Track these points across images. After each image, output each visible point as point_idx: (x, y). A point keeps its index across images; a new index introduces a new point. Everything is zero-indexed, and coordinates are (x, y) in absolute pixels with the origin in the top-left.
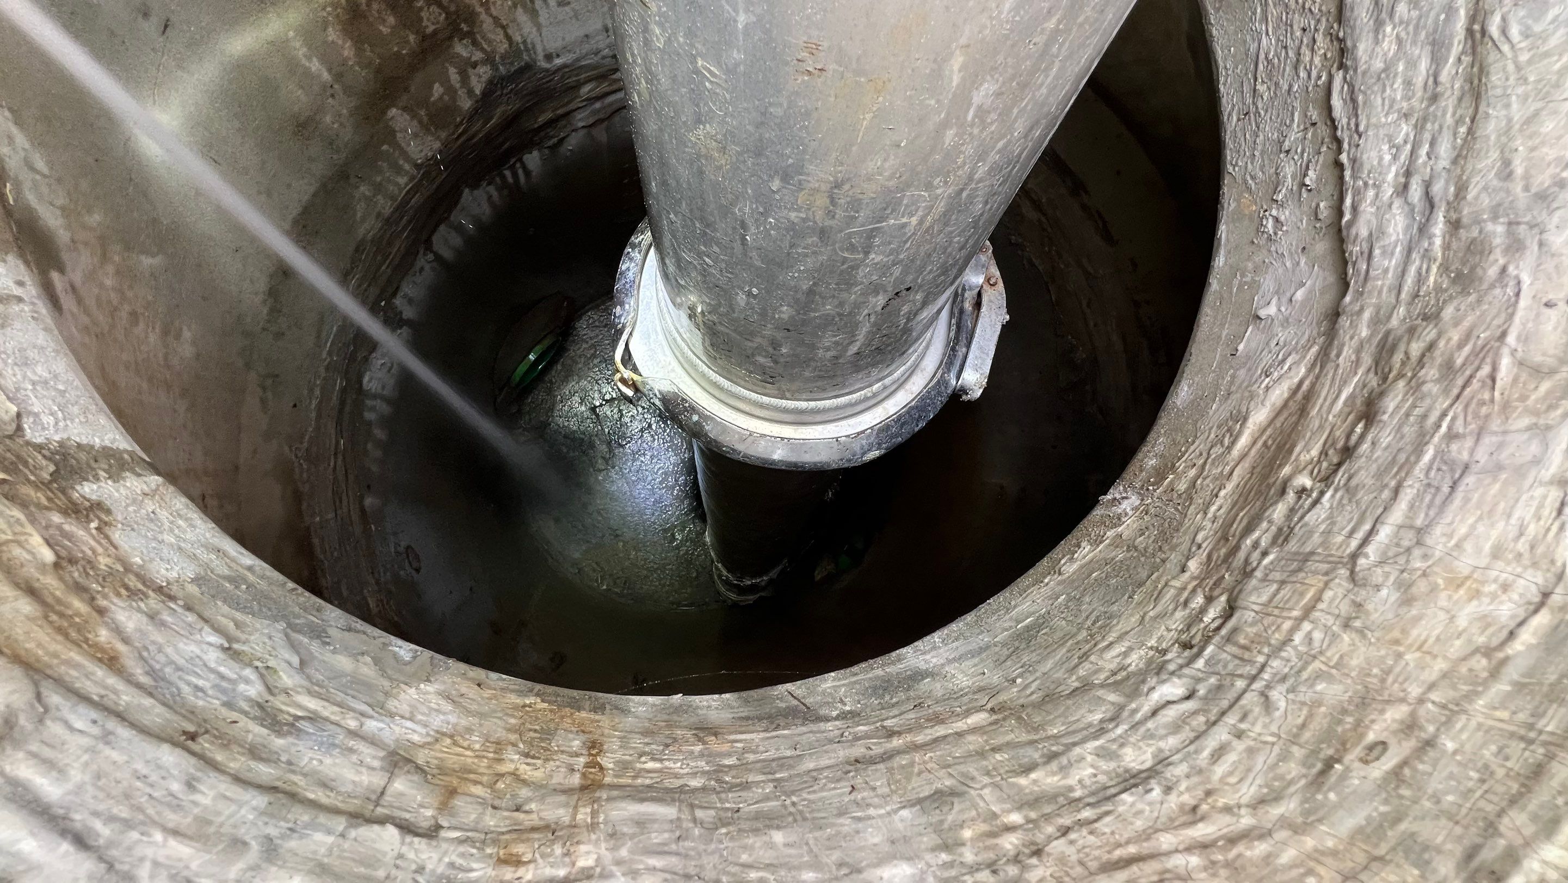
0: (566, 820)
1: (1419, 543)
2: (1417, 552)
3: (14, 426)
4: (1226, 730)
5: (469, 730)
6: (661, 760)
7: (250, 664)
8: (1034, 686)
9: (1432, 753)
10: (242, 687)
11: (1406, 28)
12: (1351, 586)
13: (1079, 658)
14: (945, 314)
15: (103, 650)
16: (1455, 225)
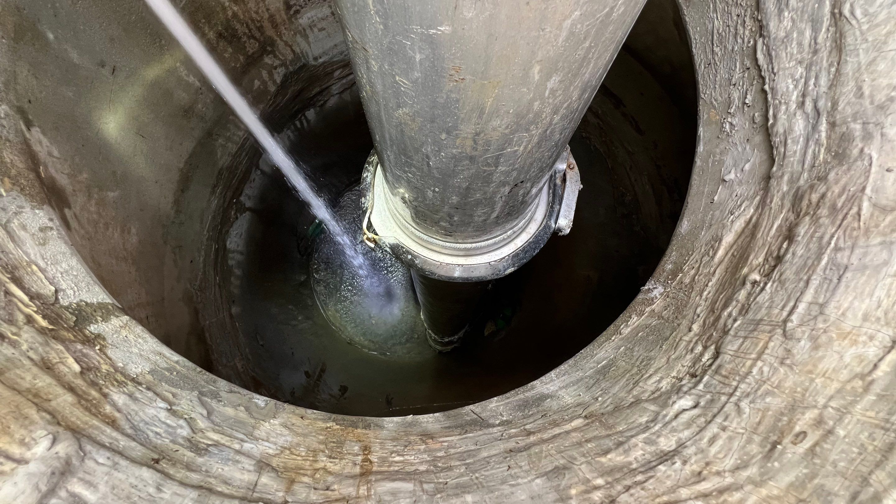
0: (354, 494)
1: (821, 313)
2: (820, 319)
3: (54, 298)
4: (717, 426)
5: (298, 445)
6: (403, 455)
7: (181, 417)
8: (609, 402)
9: (832, 438)
10: (179, 431)
11: (796, 13)
12: (784, 340)
13: (634, 384)
14: (546, 188)
15: (108, 417)
16: (832, 125)
